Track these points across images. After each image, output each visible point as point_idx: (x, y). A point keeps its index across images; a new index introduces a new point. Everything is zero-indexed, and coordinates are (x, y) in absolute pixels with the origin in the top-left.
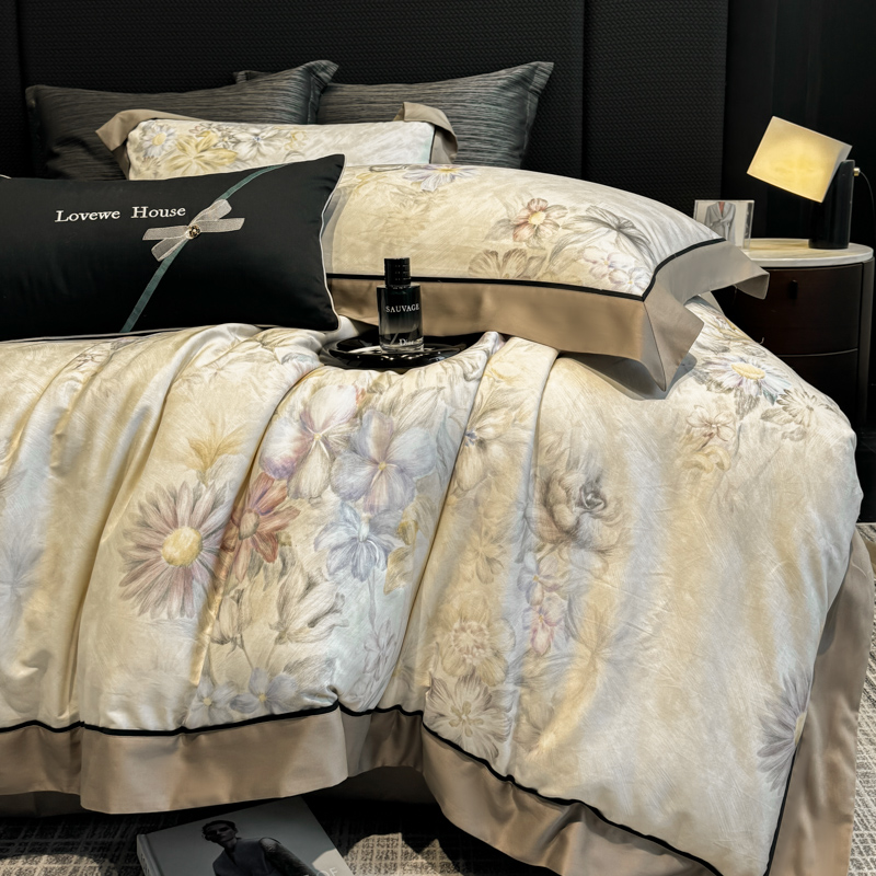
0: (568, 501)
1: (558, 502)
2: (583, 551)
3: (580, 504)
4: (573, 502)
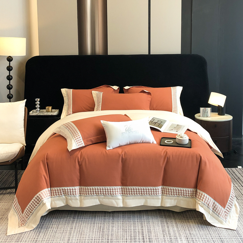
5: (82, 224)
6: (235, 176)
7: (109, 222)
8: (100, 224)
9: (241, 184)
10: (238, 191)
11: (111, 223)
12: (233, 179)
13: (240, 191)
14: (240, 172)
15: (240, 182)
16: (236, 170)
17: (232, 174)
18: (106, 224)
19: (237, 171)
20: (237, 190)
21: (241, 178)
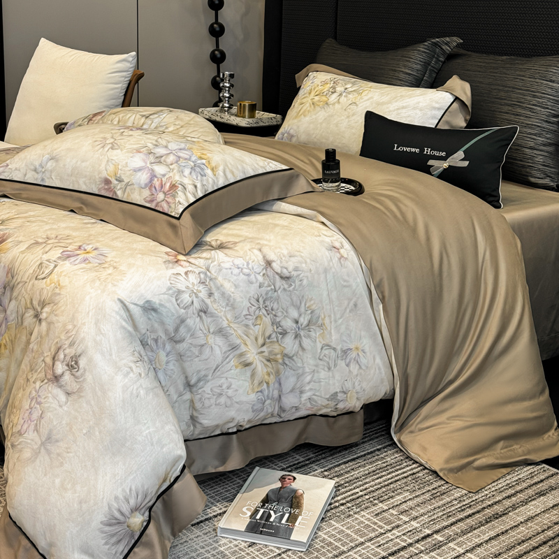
0: (63, 362)
1: (58, 360)
2: (59, 390)
3: (68, 365)
4: (65, 363)
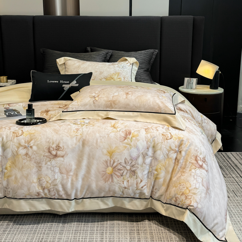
5: (17, 234)
6: (231, 163)
7: (56, 231)
8: (42, 234)
9: (239, 174)
10: (237, 184)
11: (58, 232)
12: (229, 167)
13: (238, 184)
14: (237, 158)
15: (238, 171)
16: (231, 155)
17: (227, 160)
18: (51, 234)
19: (233, 157)
20: (234, 183)
21: (239, 165)
